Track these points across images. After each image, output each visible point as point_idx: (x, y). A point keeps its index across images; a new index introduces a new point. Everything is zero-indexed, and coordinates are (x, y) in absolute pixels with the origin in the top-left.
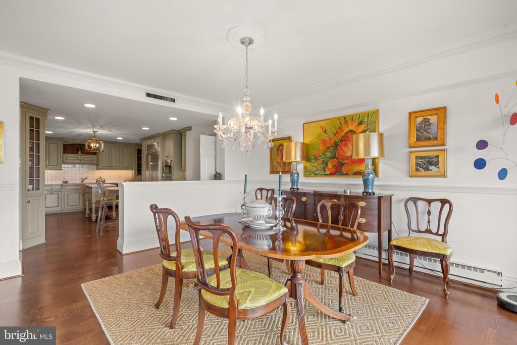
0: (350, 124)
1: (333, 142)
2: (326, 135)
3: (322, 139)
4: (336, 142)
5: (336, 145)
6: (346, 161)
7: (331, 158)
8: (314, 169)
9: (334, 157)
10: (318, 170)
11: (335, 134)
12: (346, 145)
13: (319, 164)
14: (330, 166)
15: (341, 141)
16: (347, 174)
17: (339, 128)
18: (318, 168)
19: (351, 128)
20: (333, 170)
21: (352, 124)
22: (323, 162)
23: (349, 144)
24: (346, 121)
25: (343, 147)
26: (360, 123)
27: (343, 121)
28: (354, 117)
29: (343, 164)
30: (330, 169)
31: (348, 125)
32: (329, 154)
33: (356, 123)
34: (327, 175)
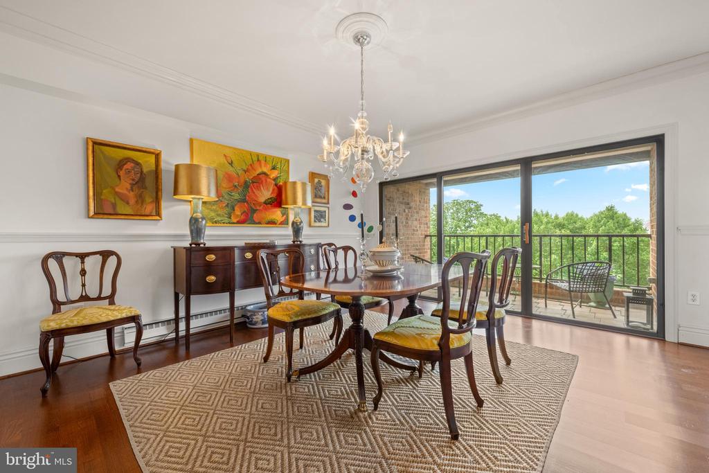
0: (263, 165)
1: (242, 181)
2: (231, 169)
3: (227, 173)
4: (246, 182)
5: (246, 185)
6: (258, 208)
7: (239, 202)
8: (213, 214)
9: (244, 201)
10: (219, 215)
11: (245, 172)
12: (258, 188)
13: (222, 208)
14: (238, 212)
15: (253, 182)
16: (260, 223)
17: (251, 165)
18: (219, 213)
19: (265, 170)
20: (243, 217)
21: (265, 165)
22: (227, 206)
23: (262, 188)
24: (258, 160)
25: (255, 190)
26: (274, 168)
27: (255, 159)
28: (268, 159)
29: (254, 211)
30: (238, 216)
31: (261, 167)
32: (236, 196)
33: (270, 166)
34: (234, 223)
